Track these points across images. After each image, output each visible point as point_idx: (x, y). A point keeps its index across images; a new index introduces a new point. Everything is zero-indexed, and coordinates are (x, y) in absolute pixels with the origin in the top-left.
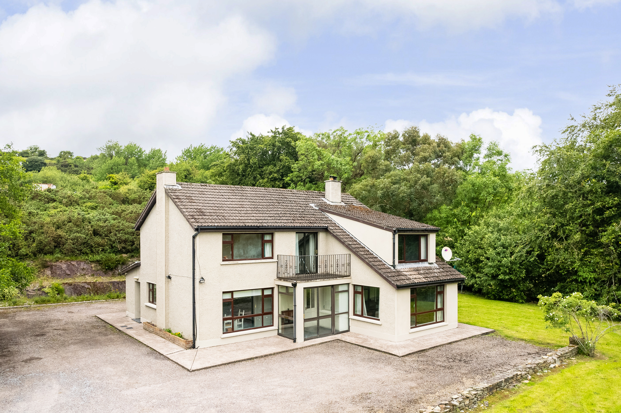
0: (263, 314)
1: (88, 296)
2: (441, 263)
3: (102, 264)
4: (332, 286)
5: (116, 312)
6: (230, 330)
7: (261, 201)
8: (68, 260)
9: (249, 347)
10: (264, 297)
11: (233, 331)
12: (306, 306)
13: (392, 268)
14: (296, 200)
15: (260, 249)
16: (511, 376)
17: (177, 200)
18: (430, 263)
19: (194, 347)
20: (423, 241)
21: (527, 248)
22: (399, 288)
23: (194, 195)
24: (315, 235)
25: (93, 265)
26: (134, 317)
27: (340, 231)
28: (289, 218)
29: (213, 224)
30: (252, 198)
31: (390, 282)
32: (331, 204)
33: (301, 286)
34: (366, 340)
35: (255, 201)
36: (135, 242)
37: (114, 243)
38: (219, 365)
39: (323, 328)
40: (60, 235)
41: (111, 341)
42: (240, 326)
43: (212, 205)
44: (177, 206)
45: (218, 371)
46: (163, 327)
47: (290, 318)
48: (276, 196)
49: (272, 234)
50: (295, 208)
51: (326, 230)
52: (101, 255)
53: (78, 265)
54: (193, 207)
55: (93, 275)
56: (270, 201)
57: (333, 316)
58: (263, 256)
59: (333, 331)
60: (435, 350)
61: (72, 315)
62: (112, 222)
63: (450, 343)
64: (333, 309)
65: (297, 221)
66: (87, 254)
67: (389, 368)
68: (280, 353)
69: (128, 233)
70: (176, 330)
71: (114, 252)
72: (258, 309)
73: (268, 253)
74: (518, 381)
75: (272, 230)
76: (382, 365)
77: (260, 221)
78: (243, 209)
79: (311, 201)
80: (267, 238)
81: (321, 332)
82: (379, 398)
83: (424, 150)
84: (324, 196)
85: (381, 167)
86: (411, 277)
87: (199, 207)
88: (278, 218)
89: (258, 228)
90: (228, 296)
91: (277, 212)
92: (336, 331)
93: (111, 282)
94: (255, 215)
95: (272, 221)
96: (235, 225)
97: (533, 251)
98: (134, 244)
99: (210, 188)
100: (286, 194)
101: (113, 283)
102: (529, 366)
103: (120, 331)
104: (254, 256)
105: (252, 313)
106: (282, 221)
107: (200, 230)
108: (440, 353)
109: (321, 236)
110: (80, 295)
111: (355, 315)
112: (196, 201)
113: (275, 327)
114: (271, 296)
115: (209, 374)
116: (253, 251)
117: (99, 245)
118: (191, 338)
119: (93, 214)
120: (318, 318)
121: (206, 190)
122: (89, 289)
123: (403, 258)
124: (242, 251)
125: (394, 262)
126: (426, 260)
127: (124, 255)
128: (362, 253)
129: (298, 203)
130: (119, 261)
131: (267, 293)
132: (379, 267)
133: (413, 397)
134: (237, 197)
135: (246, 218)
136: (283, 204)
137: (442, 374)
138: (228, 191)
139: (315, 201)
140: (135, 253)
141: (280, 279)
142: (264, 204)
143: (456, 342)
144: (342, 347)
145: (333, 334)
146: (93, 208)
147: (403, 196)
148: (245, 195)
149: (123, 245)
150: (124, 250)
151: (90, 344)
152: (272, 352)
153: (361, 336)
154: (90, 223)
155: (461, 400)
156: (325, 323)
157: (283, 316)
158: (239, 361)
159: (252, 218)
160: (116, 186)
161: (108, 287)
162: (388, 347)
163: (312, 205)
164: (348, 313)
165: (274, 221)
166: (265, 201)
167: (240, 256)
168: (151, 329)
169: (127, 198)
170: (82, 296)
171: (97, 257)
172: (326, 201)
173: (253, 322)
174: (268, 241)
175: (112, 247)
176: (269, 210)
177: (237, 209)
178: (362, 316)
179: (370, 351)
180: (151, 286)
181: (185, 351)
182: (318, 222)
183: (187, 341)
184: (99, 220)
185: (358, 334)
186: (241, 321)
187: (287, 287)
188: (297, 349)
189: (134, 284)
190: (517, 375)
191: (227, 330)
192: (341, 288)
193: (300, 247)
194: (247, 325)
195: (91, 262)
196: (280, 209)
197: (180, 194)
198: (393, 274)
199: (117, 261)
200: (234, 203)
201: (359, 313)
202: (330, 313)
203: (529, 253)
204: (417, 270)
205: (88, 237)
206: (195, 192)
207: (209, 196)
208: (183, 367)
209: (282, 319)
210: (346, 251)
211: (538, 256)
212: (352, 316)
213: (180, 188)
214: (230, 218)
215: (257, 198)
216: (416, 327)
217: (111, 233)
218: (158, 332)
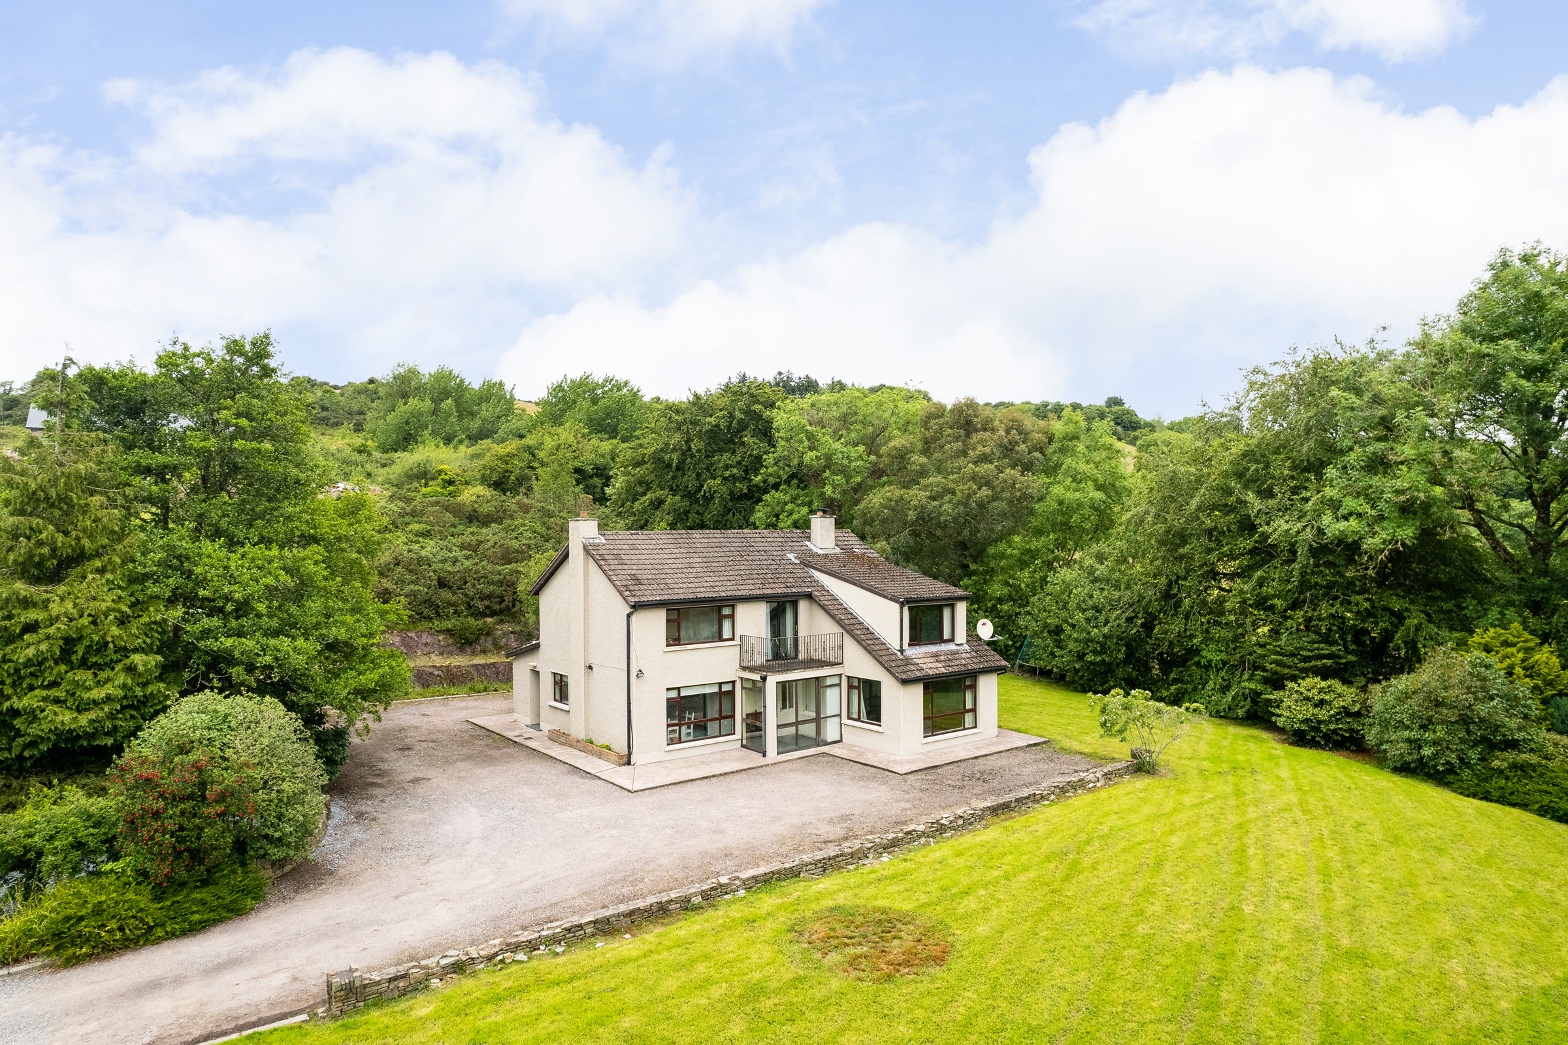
0: (721, 718)
1: (440, 688)
2: (975, 644)
3: (455, 634)
4: (817, 678)
5: (494, 714)
6: (676, 740)
7: (716, 554)
8: (402, 630)
9: (702, 763)
10: (721, 694)
11: (680, 741)
12: (780, 706)
13: (899, 654)
14: (767, 549)
15: (716, 628)
16: (1026, 795)
17: (602, 563)
18: (957, 645)
19: (629, 763)
20: (947, 613)
21: (1129, 614)
22: (905, 682)
23: (623, 552)
24: (795, 604)
25: (440, 638)
26: (528, 721)
27: (830, 598)
28: (757, 581)
29: (654, 599)
30: (703, 550)
31: (893, 675)
32: (820, 552)
33: (773, 680)
34: (862, 753)
35: (707, 555)
36: (506, 598)
37: (473, 599)
38: (667, 785)
39: (804, 737)
40: (387, 589)
41: (511, 756)
42: (689, 734)
43: (650, 567)
44: (604, 571)
45: (666, 791)
46: (582, 736)
47: (758, 724)
48: (737, 545)
49: (733, 607)
50: (765, 562)
51: (809, 596)
52: (453, 621)
53: (418, 637)
54: (624, 572)
55: (442, 654)
56: (728, 554)
57: (818, 720)
58: (720, 638)
59: (819, 741)
60: (951, 767)
61: (429, 720)
62: (467, 563)
63: (976, 758)
64: (818, 712)
65: (767, 586)
66: (431, 619)
67: (884, 789)
68: (744, 770)
69: (493, 583)
70: (600, 740)
71: (472, 615)
72: (712, 712)
73: (727, 634)
74: (1037, 802)
75: (733, 602)
76: (875, 785)
77: (716, 589)
78: (691, 570)
79: (789, 548)
80: (726, 611)
81: (801, 743)
82: (862, 819)
83: (982, 442)
84: (809, 538)
85: (914, 467)
86: (924, 666)
87: (633, 572)
88: (741, 582)
89: (713, 600)
90: (674, 694)
91: (740, 573)
92: (822, 741)
93: (473, 666)
94: (708, 579)
95: (732, 588)
96: (682, 597)
97: (1136, 617)
98: (504, 601)
99: (643, 537)
100: (752, 540)
101: (476, 666)
102: (1056, 784)
103: (515, 742)
104: (708, 638)
105: (705, 716)
106: (747, 587)
107: (637, 607)
108: (957, 770)
109: (803, 606)
110: (428, 687)
111: (849, 718)
112: (627, 562)
113: (738, 736)
114: (732, 693)
115: (656, 795)
116: (707, 630)
117: (450, 604)
118: (625, 751)
119: (430, 548)
120: (797, 723)
121: (639, 542)
122: (440, 676)
123: (915, 640)
124: (691, 632)
125: (901, 646)
126: (952, 640)
127: (489, 620)
128: (859, 632)
129: (769, 553)
130: (481, 629)
131: (725, 688)
132: (881, 653)
133: (903, 819)
134: (682, 550)
135: (697, 585)
136: (748, 558)
137: (948, 794)
138: (669, 541)
139: (796, 548)
140: (505, 616)
141: (744, 668)
142: (721, 559)
143: (986, 755)
144: (828, 762)
145: (818, 745)
146: (426, 534)
147: (946, 521)
148: (693, 545)
149: (487, 603)
150: (488, 612)
151: (483, 761)
152: (735, 770)
153: (857, 749)
154: (430, 566)
155: (952, 819)
156: (808, 730)
157: (749, 721)
158: (692, 780)
159: (705, 584)
160: (451, 488)
161: (468, 673)
162: (889, 762)
163: (791, 556)
164: (840, 715)
165: (735, 588)
166: (722, 554)
167: (689, 639)
168: (563, 740)
169: (474, 511)
170: (431, 689)
171: (448, 624)
172: (812, 547)
173: (705, 729)
174: (727, 616)
175: (469, 607)
176: (728, 569)
177: (684, 571)
178: (859, 720)
179: (864, 767)
180: (558, 678)
181: (618, 768)
182: (798, 584)
183: (620, 756)
184: (444, 561)
185: (854, 746)
186: (689, 727)
187: (753, 681)
188: (767, 765)
189: (528, 675)
190: (1035, 794)
191: (672, 740)
192: (829, 682)
193: (772, 619)
194: (698, 733)
195: (437, 632)
196: (743, 567)
197: (605, 552)
198: (899, 663)
199: (478, 630)
200: (678, 561)
201: (855, 716)
202: (813, 715)
203: (1130, 620)
204: (936, 655)
205: (431, 592)
206: (624, 547)
207: (644, 552)
208: (621, 787)
209: (747, 725)
210: (836, 629)
211: (1142, 625)
212: (845, 721)
213: (604, 541)
214: (676, 586)
215: (710, 550)
216: (933, 735)
217: (466, 583)
218: (575, 743)
